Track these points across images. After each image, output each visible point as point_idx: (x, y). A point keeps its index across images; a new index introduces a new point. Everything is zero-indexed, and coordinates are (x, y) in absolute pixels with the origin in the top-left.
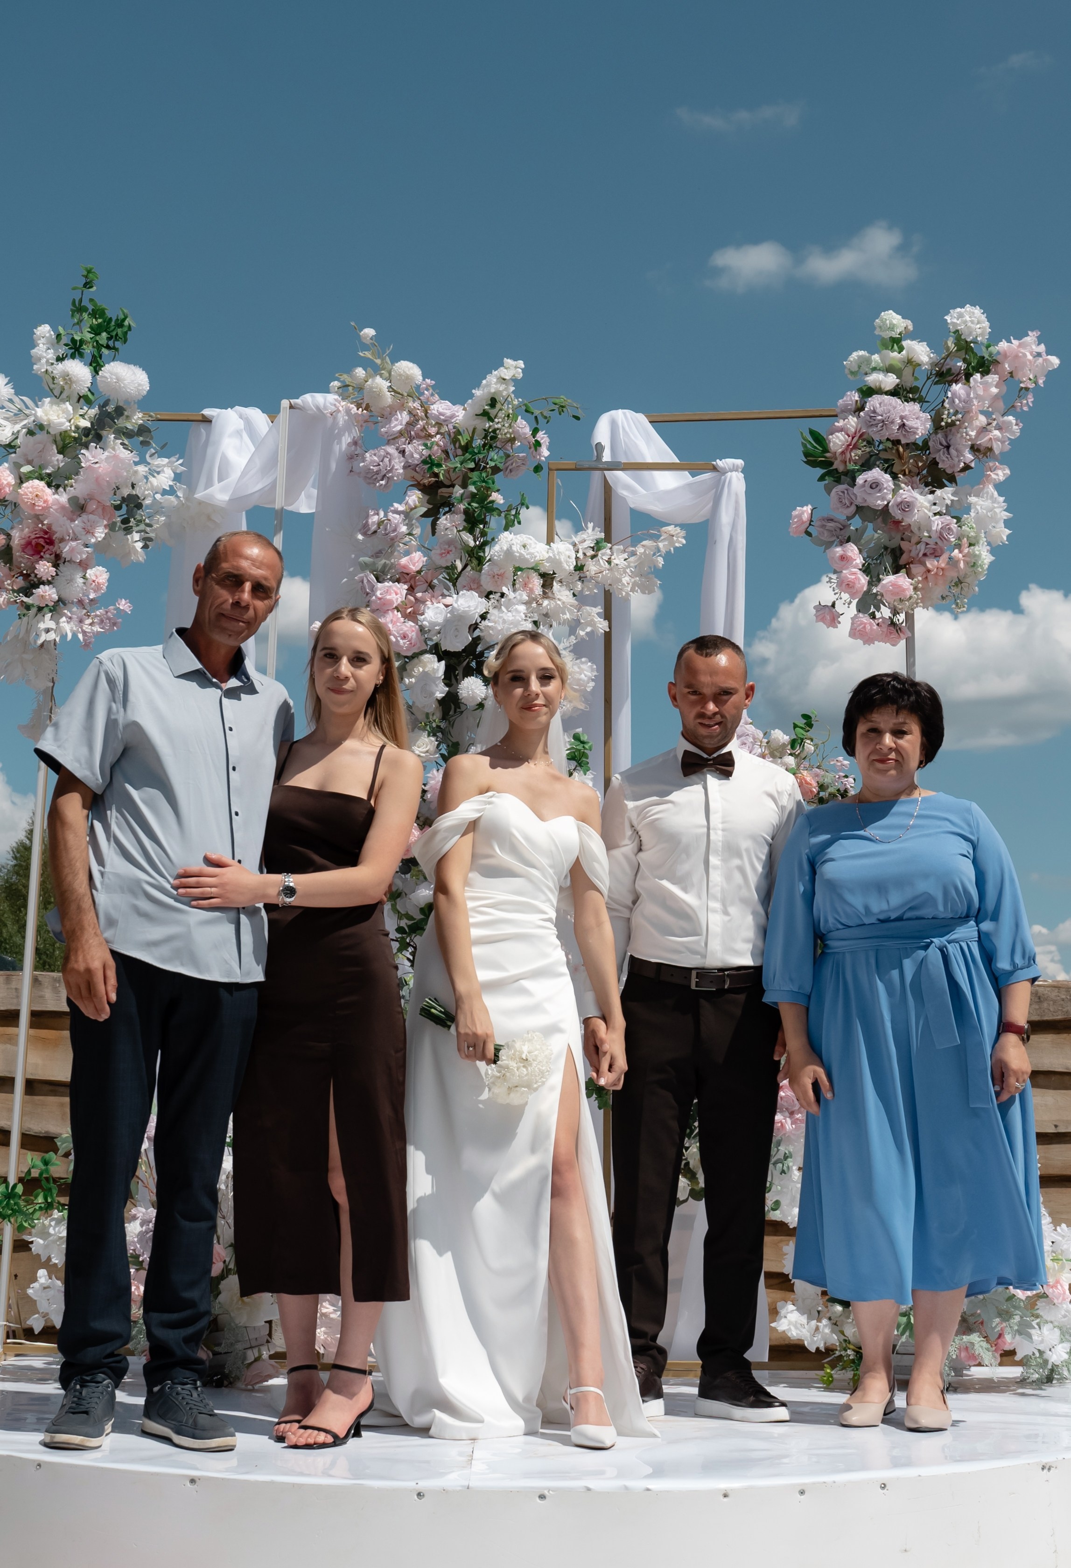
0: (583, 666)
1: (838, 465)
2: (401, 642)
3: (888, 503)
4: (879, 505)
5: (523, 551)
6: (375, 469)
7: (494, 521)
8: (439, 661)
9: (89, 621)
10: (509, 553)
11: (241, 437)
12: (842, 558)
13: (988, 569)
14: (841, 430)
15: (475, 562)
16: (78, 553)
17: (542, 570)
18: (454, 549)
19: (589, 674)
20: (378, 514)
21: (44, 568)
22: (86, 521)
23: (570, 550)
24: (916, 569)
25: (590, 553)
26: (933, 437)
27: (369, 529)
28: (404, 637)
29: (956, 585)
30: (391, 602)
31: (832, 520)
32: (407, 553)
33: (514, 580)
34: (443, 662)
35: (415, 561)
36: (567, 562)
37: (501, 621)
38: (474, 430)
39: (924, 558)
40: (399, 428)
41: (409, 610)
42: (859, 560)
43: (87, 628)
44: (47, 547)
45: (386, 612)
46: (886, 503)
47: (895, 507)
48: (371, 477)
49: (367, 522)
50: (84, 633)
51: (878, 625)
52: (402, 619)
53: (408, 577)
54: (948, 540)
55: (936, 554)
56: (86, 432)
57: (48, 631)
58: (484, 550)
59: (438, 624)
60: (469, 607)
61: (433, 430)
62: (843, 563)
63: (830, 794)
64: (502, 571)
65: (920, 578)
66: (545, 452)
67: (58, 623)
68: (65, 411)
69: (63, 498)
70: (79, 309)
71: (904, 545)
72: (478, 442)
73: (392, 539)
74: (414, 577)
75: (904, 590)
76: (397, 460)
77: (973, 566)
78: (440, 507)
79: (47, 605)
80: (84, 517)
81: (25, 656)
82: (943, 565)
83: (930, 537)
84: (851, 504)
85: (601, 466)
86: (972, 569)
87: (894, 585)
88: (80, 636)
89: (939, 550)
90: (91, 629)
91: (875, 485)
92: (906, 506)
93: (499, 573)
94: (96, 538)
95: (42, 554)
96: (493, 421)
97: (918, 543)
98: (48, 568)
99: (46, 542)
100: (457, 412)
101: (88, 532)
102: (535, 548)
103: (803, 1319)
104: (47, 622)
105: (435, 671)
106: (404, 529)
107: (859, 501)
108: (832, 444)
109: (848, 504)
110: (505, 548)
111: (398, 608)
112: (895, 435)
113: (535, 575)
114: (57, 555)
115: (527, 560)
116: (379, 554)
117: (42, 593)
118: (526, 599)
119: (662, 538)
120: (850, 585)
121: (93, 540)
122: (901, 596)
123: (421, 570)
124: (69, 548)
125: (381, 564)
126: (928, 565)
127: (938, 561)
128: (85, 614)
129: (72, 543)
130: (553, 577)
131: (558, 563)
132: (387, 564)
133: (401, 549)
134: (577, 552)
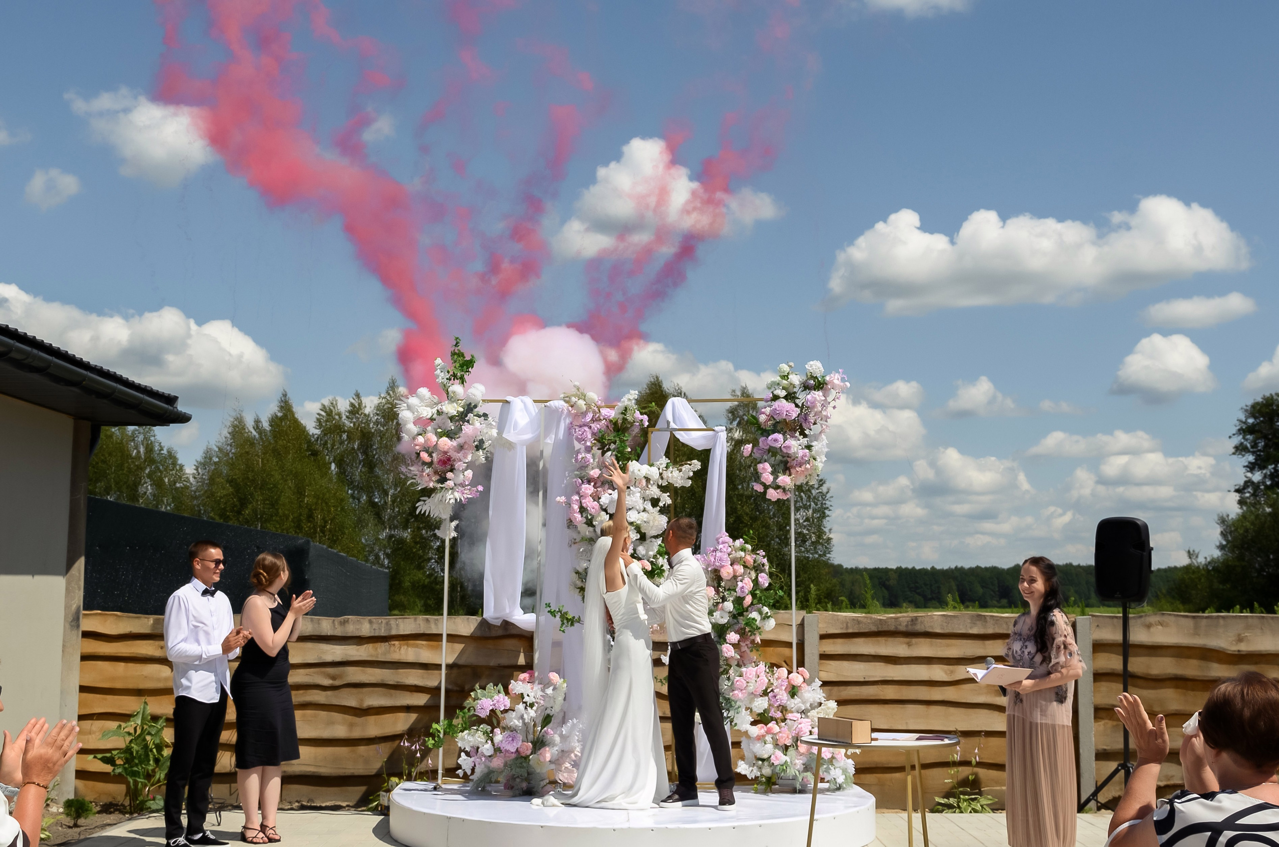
1: (762, 428)
2: (592, 510)
3: (781, 446)
4: (779, 447)
5: (639, 473)
7: (629, 458)
9: (466, 492)
10: (634, 470)
11: (523, 411)
12: (763, 468)
14: (764, 413)
16: (461, 466)
17: (646, 477)
20: (581, 454)
21: (449, 475)
22: (464, 452)
23: (656, 469)
24: (793, 471)
25: (664, 469)
26: (800, 416)
27: (578, 461)
28: (593, 508)
29: (809, 477)
30: (588, 494)
31: (761, 450)
32: (593, 468)
33: (635, 482)
35: (596, 473)
36: (655, 474)
38: (618, 418)
39: (795, 467)
40: (589, 419)
41: (595, 495)
42: (770, 469)
44: (449, 464)
45: (586, 497)
47: (784, 448)
48: (578, 440)
49: (577, 458)
50: (464, 497)
52: (592, 500)
53: (594, 480)
54: (805, 459)
55: (800, 464)
56: (462, 414)
57: (450, 498)
59: (606, 503)
61: (602, 418)
62: (764, 470)
63: (758, 564)
65: (794, 476)
67: (454, 495)
68: (454, 407)
69: (454, 443)
70: (453, 354)
71: (788, 461)
72: (620, 422)
73: (587, 464)
74: (596, 480)
75: (788, 482)
76: (589, 432)
77: (816, 471)
78: (606, 448)
79: (450, 488)
80: (463, 450)
82: (803, 469)
83: (798, 458)
85: (669, 429)
87: (783, 480)
90: (467, 495)
91: (776, 439)
92: (788, 447)
94: (468, 458)
95: (446, 465)
96: (625, 415)
97: (793, 460)
98: (451, 475)
99: (448, 462)
100: (612, 413)
101: (464, 457)
102: (643, 470)
103: (747, 767)
104: (450, 494)
105: (605, 519)
106: (591, 460)
107: (770, 446)
108: (760, 420)
109: (767, 446)
111: (590, 496)
112: (784, 417)
113: (643, 479)
114: (452, 466)
115: (640, 476)
116: (582, 469)
117: (448, 484)
118: (640, 490)
119: (692, 466)
120: (766, 480)
121: (467, 461)
122: (786, 484)
123: (599, 476)
124: (457, 465)
125: (582, 473)
126: (797, 469)
127: (801, 468)
128: (464, 489)
129: (459, 463)
130: (650, 480)
131: (652, 476)
132: (584, 473)
133: (590, 467)
134: (659, 470)
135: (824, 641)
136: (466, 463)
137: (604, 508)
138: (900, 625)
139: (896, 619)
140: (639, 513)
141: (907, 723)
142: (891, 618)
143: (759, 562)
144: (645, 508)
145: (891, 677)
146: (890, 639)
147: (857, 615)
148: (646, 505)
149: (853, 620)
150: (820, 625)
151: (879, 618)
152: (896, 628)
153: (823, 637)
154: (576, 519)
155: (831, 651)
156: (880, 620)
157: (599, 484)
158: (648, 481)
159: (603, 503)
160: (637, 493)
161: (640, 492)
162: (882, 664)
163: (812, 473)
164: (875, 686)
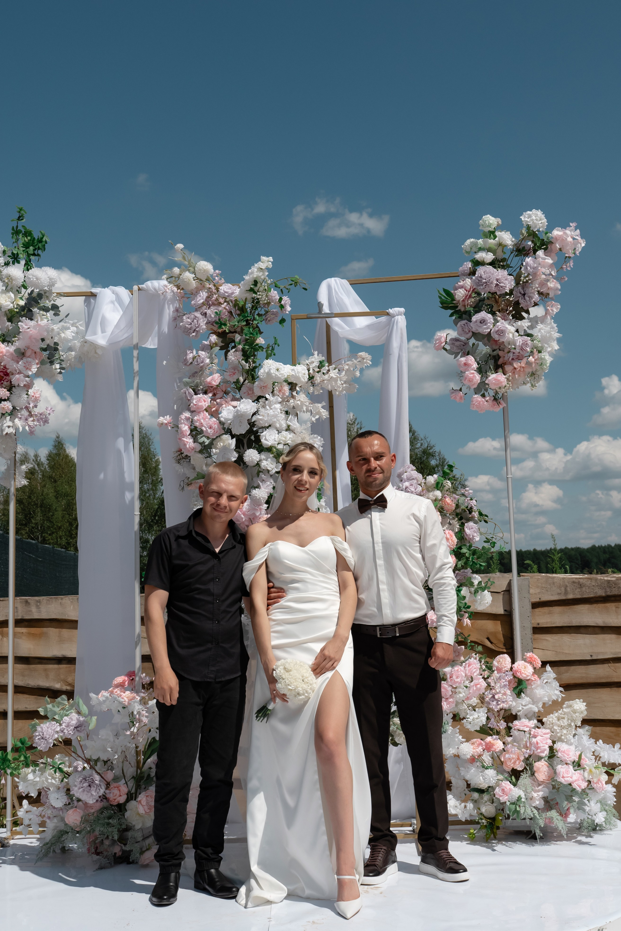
0: (316, 440)
1: (461, 308)
2: (209, 430)
3: (491, 330)
4: (486, 332)
5: (277, 373)
6: (189, 326)
7: (260, 354)
8: (232, 438)
9: (32, 419)
10: (269, 374)
11: (114, 304)
12: (465, 364)
13: (549, 366)
14: (462, 287)
15: (250, 377)
16: (22, 381)
17: (290, 381)
18: (237, 372)
19: (319, 443)
20: (192, 353)
21: (3, 393)
22: (25, 362)
23: (304, 370)
24: (508, 368)
25: (317, 369)
26: (516, 289)
27: (188, 362)
28: (211, 428)
29: (531, 376)
30: (202, 406)
31: (458, 340)
32: (211, 374)
33: (273, 388)
34: (234, 439)
35: (215, 379)
36: (303, 377)
37: (266, 415)
38: (246, 299)
39: (513, 361)
40: (202, 301)
41: (213, 411)
42: (475, 366)
43: (31, 423)
44: (5, 377)
45: (199, 412)
46: (489, 330)
47: (495, 333)
48: (187, 331)
49: (186, 358)
50: (29, 426)
51: (487, 401)
52: (209, 417)
53: (212, 389)
54: (526, 351)
55: (519, 358)
56: (23, 308)
57: (9, 427)
58: (255, 371)
59: (230, 420)
60: (247, 409)
61: (222, 300)
62: (466, 367)
63: (462, 510)
64: (266, 384)
65: (510, 374)
66: (289, 309)
67: (13, 422)
68: (10, 297)
69: (11, 349)
70: (16, 232)
71: (501, 353)
72: (249, 306)
73: (202, 367)
74: (216, 389)
75: (501, 382)
76: (202, 320)
77: (541, 365)
78: (229, 344)
79: (7, 412)
80: (25, 359)
82: (523, 365)
83: (515, 349)
84: (469, 331)
85: (321, 316)
86: (541, 367)
87: (495, 379)
88: (27, 428)
89: (521, 356)
90: (34, 424)
91: (483, 321)
92: (501, 332)
93: (264, 386)
94: (32, 372)
95: (2, 382)
96: (256, 294)
97: (509, 352)
98: (5, 392)
99: (4, 374)
100: (235, 290)
101: (27, 369)
102: (284, 370)
104: (7, 422)
105: (230, 445)
106: (208, 361)
107: (474, 330)
108: (456, 297)
109: (467, 332)
110: (267, 371)
111: (206, 410)
112: (493, 289)
113: (285, 384)
114: (11, 382)
115: (279, 378)
116: (194, 375)
117: (3, 406)
118: (281, 400)
119: (358, 360)
120: (470, 380)
121: (30, 373)
122: (500, 386)
123: (219, 384)
124: (16, 379)
125: (196, 382)
126: (515, 365)
127: (520, 363)
128: (29, 415)
129: (17, 376)
130: (296, 385)
131: (298, 378)
132: (199, 381)
133: (207, 372)
134: (309, 370)
135: (537, 610)
136: (28, 377)
137: (226, 426)
140: (279, 432)
143: (463, 507)
144: (289, 426)
148: (290, 421)
149: (574, 582)
150: (532, 591)
151: (606, 578)
153: (535, 605)
154: (185, 445)
155: (547, 623)
156: (609, 581)
157: (220, 394)
158: (292, 387)
159: (225, 418)
160: (275, 404)
161: (280, 403)
162: (613, 636)
163: (536, 371)
164: (606, 665)
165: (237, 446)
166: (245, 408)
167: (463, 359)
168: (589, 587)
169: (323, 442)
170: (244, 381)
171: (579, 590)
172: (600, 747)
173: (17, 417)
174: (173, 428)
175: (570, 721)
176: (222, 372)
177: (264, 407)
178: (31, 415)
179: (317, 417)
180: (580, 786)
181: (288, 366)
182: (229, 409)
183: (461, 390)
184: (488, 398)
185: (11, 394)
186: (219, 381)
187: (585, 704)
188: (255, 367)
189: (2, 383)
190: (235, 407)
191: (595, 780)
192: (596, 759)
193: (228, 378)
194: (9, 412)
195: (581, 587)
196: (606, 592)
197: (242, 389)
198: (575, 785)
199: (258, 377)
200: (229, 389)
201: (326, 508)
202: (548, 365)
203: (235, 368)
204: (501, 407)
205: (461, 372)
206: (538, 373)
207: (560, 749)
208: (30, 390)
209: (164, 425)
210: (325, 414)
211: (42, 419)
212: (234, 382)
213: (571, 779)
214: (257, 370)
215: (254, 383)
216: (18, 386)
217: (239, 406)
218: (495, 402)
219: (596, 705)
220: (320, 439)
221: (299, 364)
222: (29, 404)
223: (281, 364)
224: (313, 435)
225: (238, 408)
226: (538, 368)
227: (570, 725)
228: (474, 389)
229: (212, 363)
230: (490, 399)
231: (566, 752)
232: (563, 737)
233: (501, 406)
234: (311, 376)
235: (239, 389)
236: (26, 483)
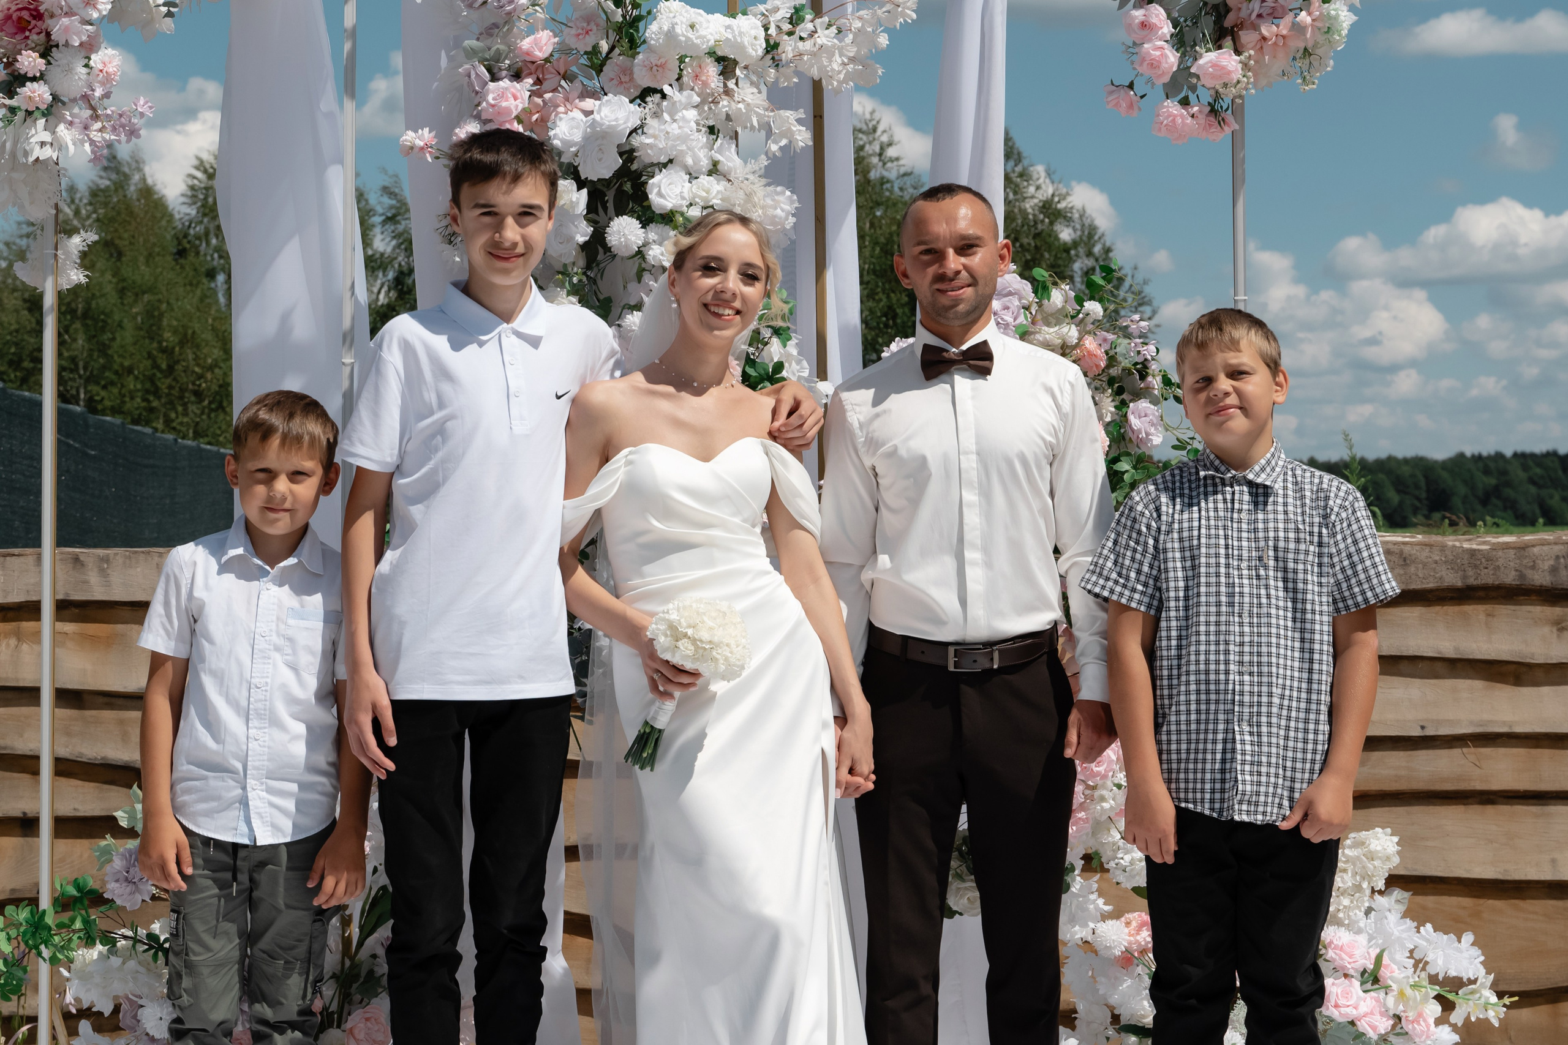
0: (781, 198)
5: (691, 34)
8: (579, 189)
9: (98, 125)
10: (671, 35)
12: (1143, 25)
13: (1347, 36)
15: (625, 42)
16: (75, 34)
17: (720, 53)
18: (595, 28)
19: (787, 207)
21: (29, 61)
23: (756, 28)
24: (1247, 37)
25: (787, 27)
29: (1303, 56)
30: (508, 110)
32: (531, 30)
33: (681, 70)
34: (585, 191)
35: (540, 43)
36: (752, 45)
37: (661, 134)
39: (1259, 21)
41: (535, 118)
42: (1167, 29)
43: (96, 136)
44: (33, 22)
50: (92, 142)
51: (1193, 116)
53: (533, 67)
55: (1275, 15)
57: (43, 144)
58: (637, 27)
59: (575, 144)
60: (616, 120)
62: (1145, 33)
63: (1122, 369)
64: (663, 60)
65: (1252, 52)
67: (54, 133)
73: (509, 13)
74: (543, 66)
75: (1229, 73)
77: (1328, 32)
79: (37, 108)
81: (15, 175)
82: (1284, 32)
86: (1326, 36)
87: (1215, 65)
88: (87, 147)
89: (1279, 9)
90: (103, 137)
93: (659, 63)
94: (99, 12)
95: (27, 33)
98: (35, 60)
99: (31, 15)
101: (88, 4)
102: (707, 28)
104: (39, 132)
105: (573, 205)
110: (666, 28)
111: (518, 119)
113: (709, 61)
114: (48, 35)
115: (697, 46)
116: (491, 30)
117: (29, 93)
118: (699, 99)
119: (884, 9)
120: (1154, 65)
121: (95, 15)
122: (1226, 81)
123: (551, 55)
124: (59, 27)
125: (494, 49)
126: (1265, 31)
127: (1278, 26)
128: (91, 117)
129: (65, 21)
130: (735, 63)
131: (741, 47)
132: (502, 47)
133: (522, 25)
134: (766, 29)
136: (90, 23)
138: (1533, 567)
139: (1522, 548)
140: (692, 177)
141: (1553, 861)
142: (1506, 546)
143: (1126, 363)
144: (715, 164)
145: (1504, 723)
146: (1504, 611)
147: (1400, 539)
148: (719, 151)
151: (1466, 545)
152: (1522, 576)
156: (1472, 553)
157: (551, 81)
158: (725, 67)
159: (562, 141)
160: (685, 108)
161: (696, 107)
162: (1478, 684)
163: (1316, 45)
164: (1456, 752)
165: (591, 207)
166: (613, 117)
167: (1138, 14)
168: (1425, 565)
169: (797, 205)
170: (612, 49)
171: (1402, 572)
172: (1427, 941)
173: (61, 119)
174: (437, 158)
175: (1358, 878)
176: (556, 24)
177: (656, 115)
178: (96, 117)
179: (784, 142)
180: (1374, 1028)
181: (718, 16)
182: (573, 119)
183: (1131, 86)
184: (1196, 109)
185: (49, 63)
186: (550, 49)
187: (1396, 839)
188: (638, 19)
189: (27, 38)
190: (588, 113)
191: (1411, 1015)
192: (1415, 966)
193: (572, 42)
194: (43, 107)
195: (1406, 565)
196: (1465, 577)
197: (604, 69)
198: (1363, 1026)
199: (644, 42)
200: (574, 69)
201: (799, 362)
202: (1344, 32)
203: (589, 19)
204: (1228, 130)
205: (1135, 44)
206: (1319, 51)
207: (1331, 942)
208: (93, 57)
209: (416, 150)
210: (803, 137)
211: (123, 126)
212: (586, 53)
213: (1354, 1012)
214: (641, 25)
215: (633, 56)
216: (67, 44)
217: (599, 112)
218: (1212, 119)
219: (1429, 843)
220: (790, 198)
221: (745, 13)
222: (93, 90)
223: (701, 11)
224: (771, 188)
225: (596, 116)
226: (1321, 39)
227: (1358, 888)
228: (1164, 84)
229: (534, 5)
230: (1200, 111)
231: (1345, 948)
232: (1341, 915)
233: (1226, 128)
234: (772, 43)
235: (599, 70)
236: (83, 280)
